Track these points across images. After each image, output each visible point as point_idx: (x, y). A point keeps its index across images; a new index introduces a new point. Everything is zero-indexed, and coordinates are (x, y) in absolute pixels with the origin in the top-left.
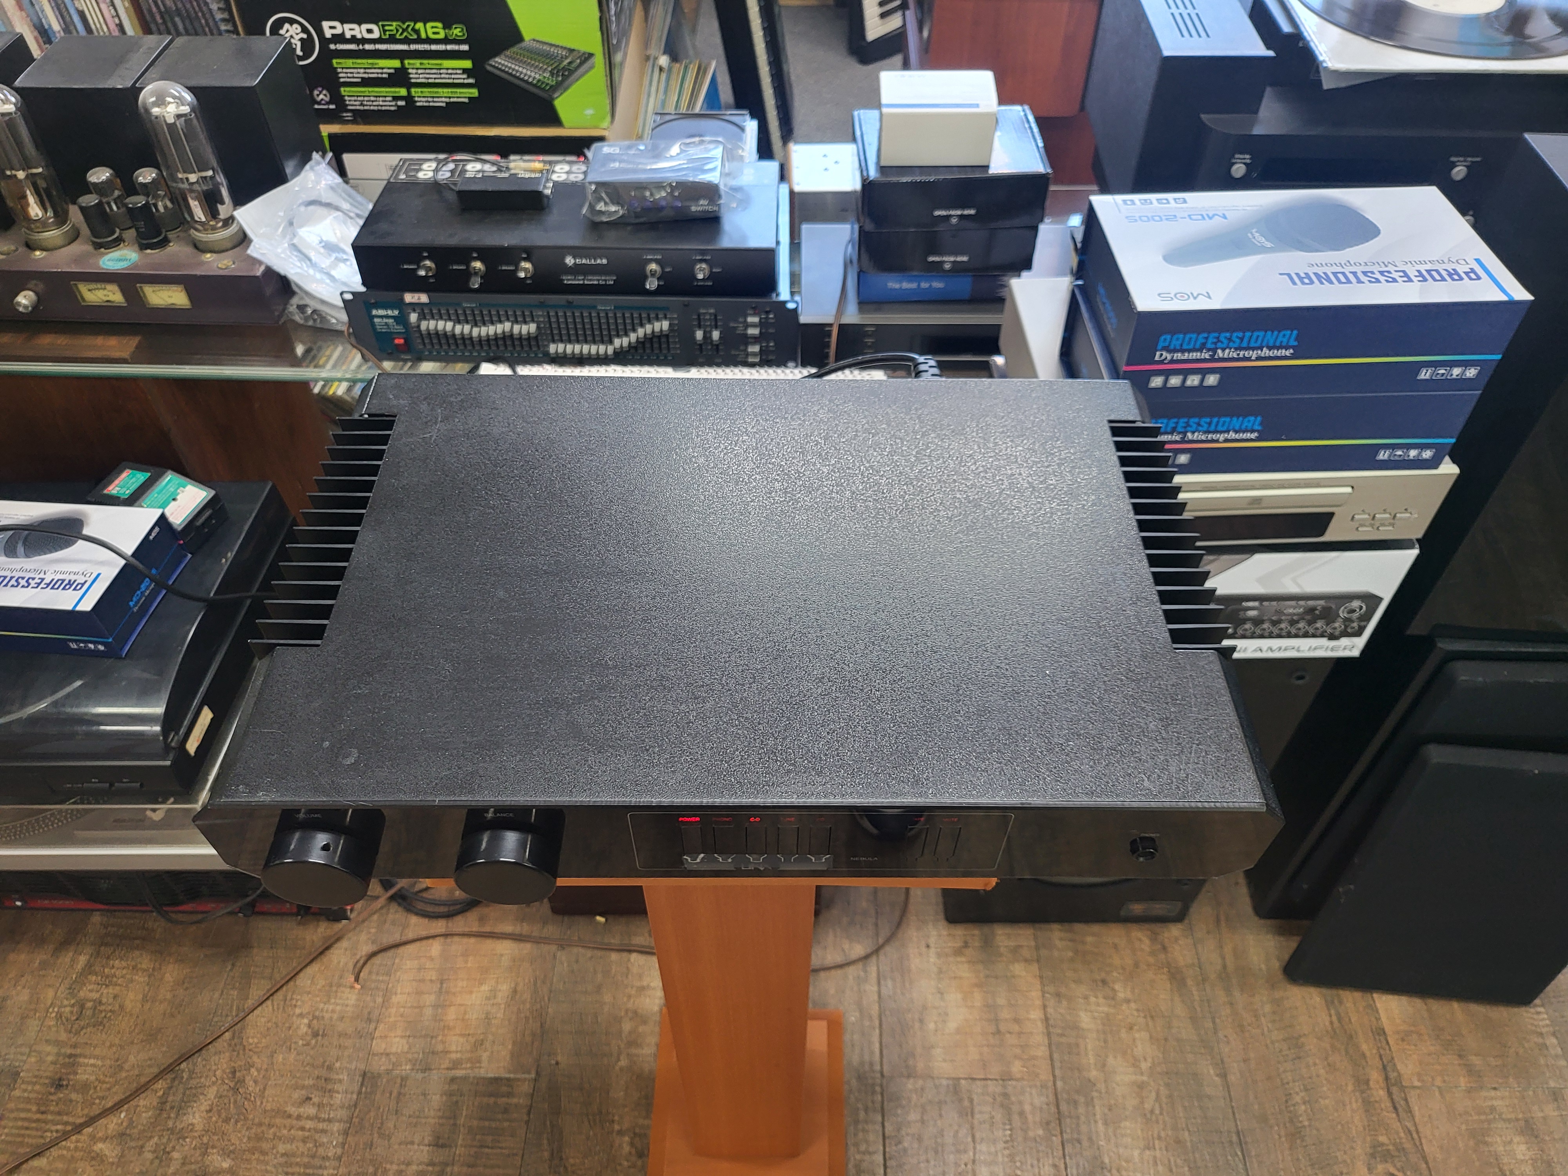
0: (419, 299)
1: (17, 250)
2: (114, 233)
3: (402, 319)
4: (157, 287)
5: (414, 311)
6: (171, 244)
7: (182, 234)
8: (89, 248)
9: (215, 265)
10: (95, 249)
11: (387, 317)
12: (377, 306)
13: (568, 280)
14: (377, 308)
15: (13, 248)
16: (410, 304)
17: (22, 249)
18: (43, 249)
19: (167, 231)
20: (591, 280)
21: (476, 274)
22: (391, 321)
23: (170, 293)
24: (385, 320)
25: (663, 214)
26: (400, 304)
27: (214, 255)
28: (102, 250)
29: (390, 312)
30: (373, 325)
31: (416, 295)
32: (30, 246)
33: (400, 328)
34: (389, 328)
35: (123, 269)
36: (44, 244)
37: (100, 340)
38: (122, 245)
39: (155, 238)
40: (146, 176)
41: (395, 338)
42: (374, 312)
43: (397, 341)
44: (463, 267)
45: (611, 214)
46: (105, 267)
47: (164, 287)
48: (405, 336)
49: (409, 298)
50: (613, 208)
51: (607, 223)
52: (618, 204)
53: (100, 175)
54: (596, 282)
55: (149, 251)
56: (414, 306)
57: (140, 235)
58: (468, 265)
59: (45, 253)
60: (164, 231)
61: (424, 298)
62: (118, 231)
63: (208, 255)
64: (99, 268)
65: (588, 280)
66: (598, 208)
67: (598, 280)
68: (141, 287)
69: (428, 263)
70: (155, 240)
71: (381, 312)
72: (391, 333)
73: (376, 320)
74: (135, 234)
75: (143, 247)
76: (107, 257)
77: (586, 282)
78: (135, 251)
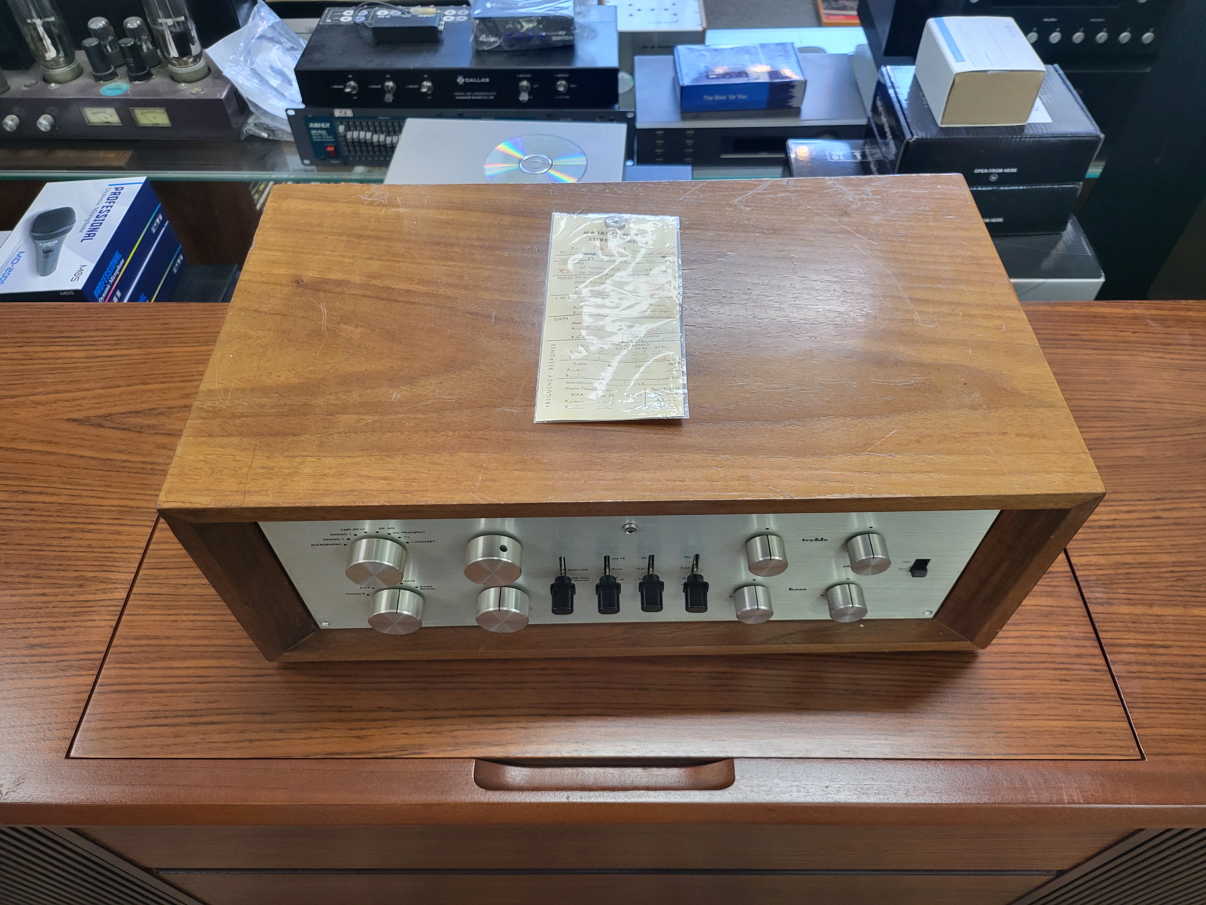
0: (345, 113)
1: (37, 83)
2: (110, 68)
3: (332, 131)
4: (145, 110)
5: (342, 124)
6: (153, 77)
7: (161, 70)
8: (91, 81)
9: (189, 91)
10: (96, 81)
11: (321, 129)
12: (314, 120)
13: (460, 96)
14: (314, 122)
15: (34, 81)
16: (339, 118)
17: (41, 83)
18: (57, 82)
19: (150, 67)
20: (476, 96)
21: (389, 91)
22: (324, 132)
23: (154, 115)
24: (319, 132)
25: (531, 43)
26: (331, 118)
27: (187, 84)
28: (102, 82)
29: (323, 125)
30: (310, 135)
31: (343, 111)
32: (47, 80)
33: (331, 139)
34: (322, 138)
35: (118, 96)
36: (57, 78)
37: (101, 154)
38: (116, 79)
39: (142, 72)
40: (133, 23)
41: (327, 147)
42: (311, 125)
43: (329, 149)
44: (379, 87)
45: (491, 44)
46: (104, 94)
47: (150, 110)
48: (334, 145)
49: (338, 113)
50: (492, 39)
51: (488, 51)
52: (496, 35)
53: (98, 23)
54: (480, 98)
55: (137, 82)
56: (341, 120)
57: (130, 70)
58: (383, 85)
59: (58, 85)
60: (148, 67)
61: (349, 113)
62: (113, 67)
63: (183, 84)
64: (100, 95)
65: (475, 96)
66: (481, 39)
67: (483, 96)
68: (133, 110)
69: (352, 83)
70: (142, 74)
71: (317, 125)
72: (326, 142)
73: (313, 132)
74: (126, 68)
75: (132, 79)
76: (106, 87)
77: (473, 98)
78: (127, 83)
